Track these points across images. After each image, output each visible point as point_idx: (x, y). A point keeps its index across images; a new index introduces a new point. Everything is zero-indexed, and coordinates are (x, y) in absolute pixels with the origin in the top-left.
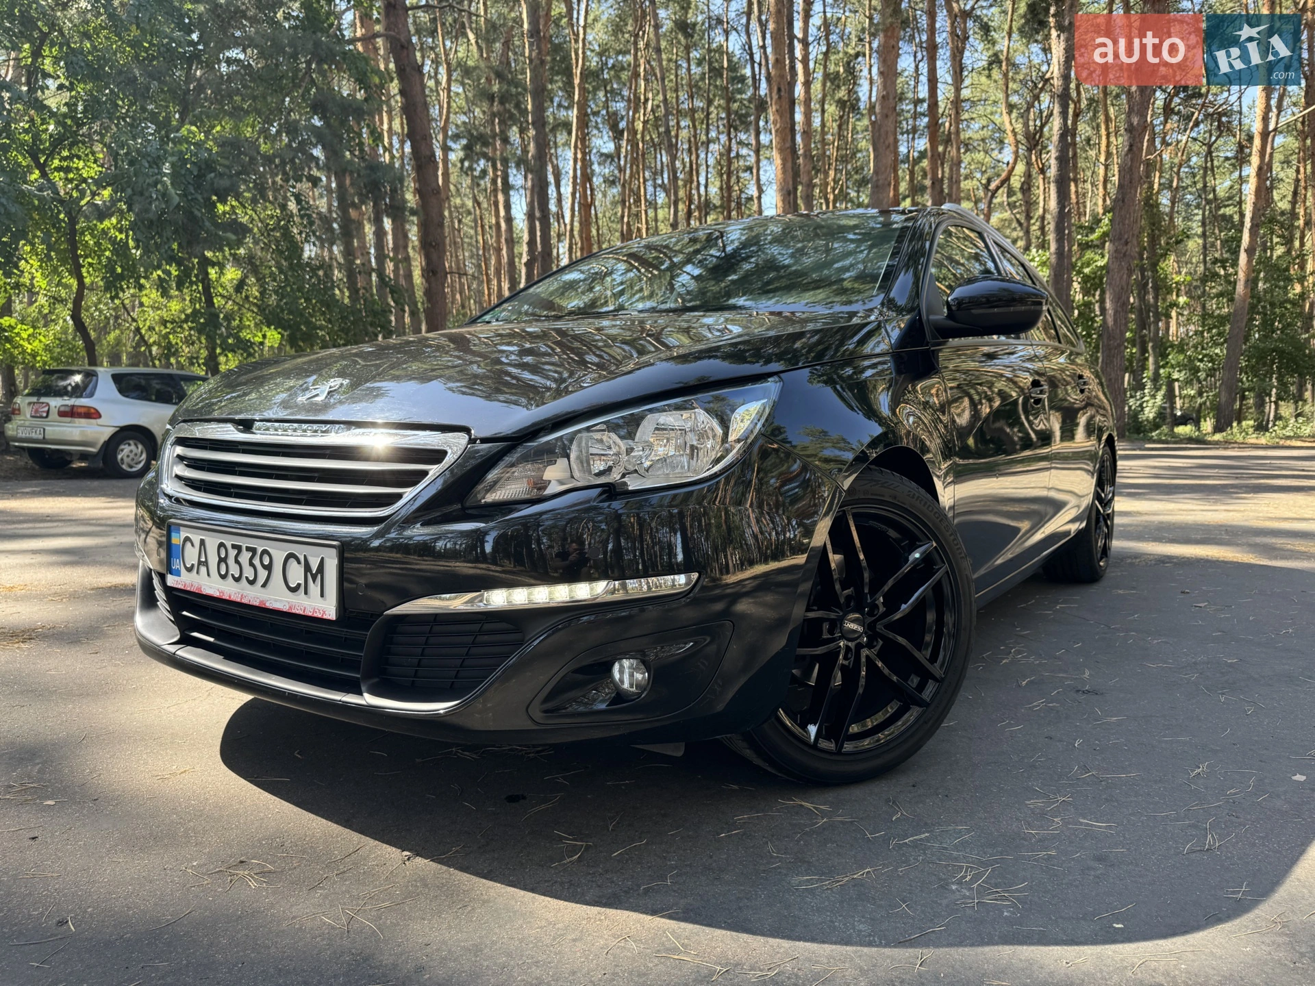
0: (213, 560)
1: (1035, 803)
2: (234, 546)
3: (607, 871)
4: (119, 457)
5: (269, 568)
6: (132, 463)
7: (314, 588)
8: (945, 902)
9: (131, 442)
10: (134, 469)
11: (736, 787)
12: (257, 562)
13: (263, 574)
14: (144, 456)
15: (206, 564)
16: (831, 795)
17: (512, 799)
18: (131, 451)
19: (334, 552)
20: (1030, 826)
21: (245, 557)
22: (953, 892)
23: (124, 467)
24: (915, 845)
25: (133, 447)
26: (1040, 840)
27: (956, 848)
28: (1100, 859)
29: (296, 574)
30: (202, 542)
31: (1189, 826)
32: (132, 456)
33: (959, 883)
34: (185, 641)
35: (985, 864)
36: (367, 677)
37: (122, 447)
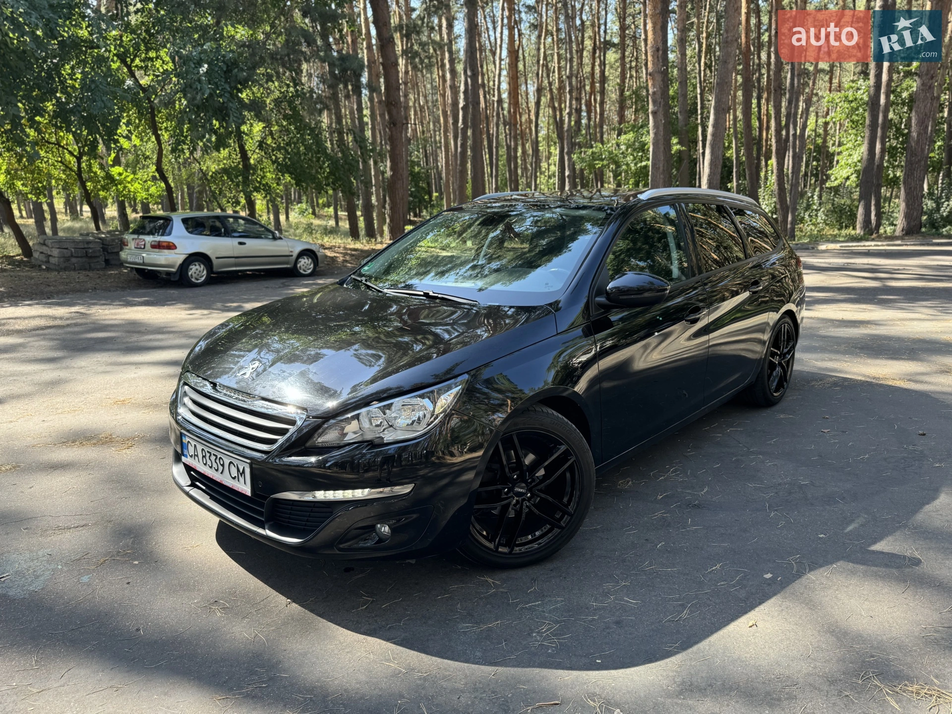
0: (200, 456)
1: (608, 586)
2: (208, 452)
3: (376, 616)
4: (190, 273)
5: (223, 465)
6: (198, 277)
7: (242, 479)
8: (525, 642)
9: (197, 263)
10: (199, 281)
11: (460, 567)
12: (218, 461)
13: (221, 468)
14: (205, 272)
15: (197, 456)
16: (505, 575)
17: (347, 570)
18: (197, 269)
19: (248, 465)
20: (596, 600)
21: (213, 458)
22: (533, 637)
23: (193, 280)
24: (530, 609)
25: (198, 267)
26: (595, 610)
27: (550, 612)
28: (618, 623)
29: (234, 473)
30: (195, 446)
31: (680, 605)
32: (197, 272)
33: (538, 632)
34: (193, 485)
35: (557, 622)
36: (267, 521)
37: (191, 267)
